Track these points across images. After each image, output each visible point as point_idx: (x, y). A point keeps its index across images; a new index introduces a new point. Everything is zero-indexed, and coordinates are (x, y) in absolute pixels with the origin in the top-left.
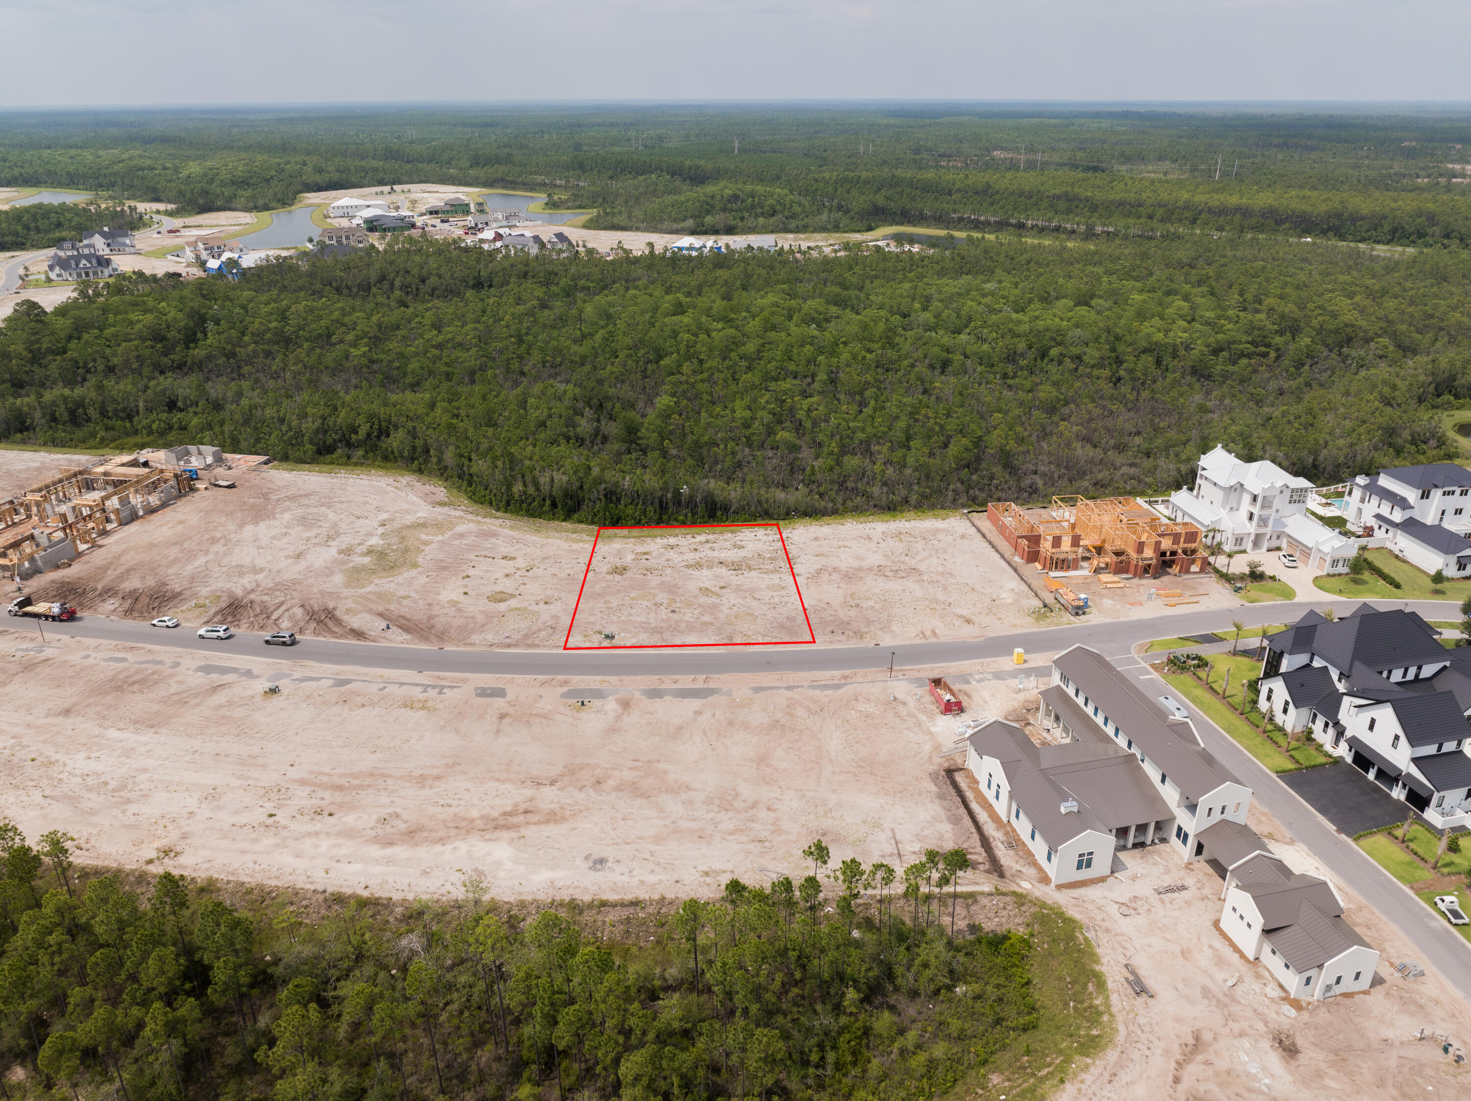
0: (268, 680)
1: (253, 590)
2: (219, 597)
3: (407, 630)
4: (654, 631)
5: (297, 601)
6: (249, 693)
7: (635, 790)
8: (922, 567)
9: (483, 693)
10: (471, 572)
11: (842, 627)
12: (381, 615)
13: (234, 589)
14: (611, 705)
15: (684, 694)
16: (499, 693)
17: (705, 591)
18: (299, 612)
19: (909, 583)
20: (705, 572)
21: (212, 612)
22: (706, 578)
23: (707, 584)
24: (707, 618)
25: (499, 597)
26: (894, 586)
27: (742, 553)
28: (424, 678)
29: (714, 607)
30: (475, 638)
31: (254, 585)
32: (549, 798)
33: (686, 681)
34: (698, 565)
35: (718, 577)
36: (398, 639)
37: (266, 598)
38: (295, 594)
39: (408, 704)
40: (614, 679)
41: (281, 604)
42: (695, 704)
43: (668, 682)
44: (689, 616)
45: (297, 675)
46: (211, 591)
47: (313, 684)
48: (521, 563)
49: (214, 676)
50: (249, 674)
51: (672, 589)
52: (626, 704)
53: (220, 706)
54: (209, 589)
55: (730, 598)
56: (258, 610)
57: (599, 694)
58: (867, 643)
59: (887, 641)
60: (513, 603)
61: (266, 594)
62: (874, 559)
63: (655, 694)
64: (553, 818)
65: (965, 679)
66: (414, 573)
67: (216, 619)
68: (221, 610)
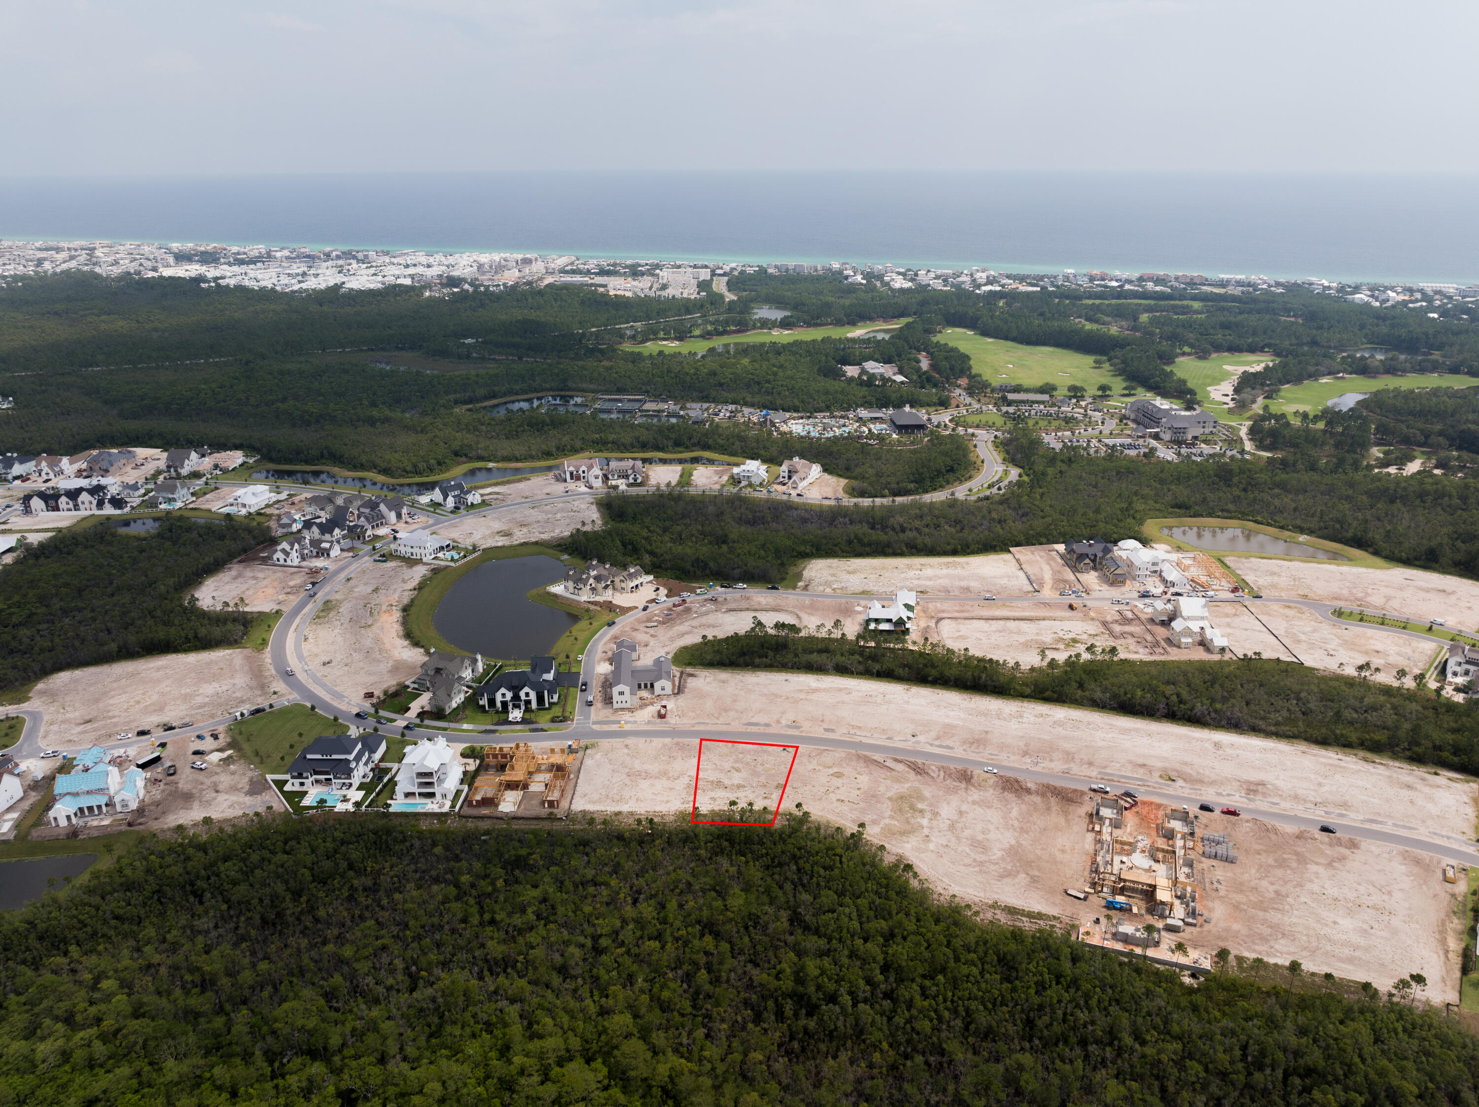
0: (919, 742)
1: (966, 790)
2: (979, 786)
3: (875, 761)
4: (765, 752)
5: (938, 781)
6: (923, 736)
7: (776, 696)
8: (624, 776)
9: (833, 731)
10: (858, 792)
11: (681, 747)
12: (891, 769)
13: (977, 791)
14: (784, 722)
15: (756, 724)
16: (826, 730)
17: (738, 770)
18: (932, 774)
19: (639, 767)
20: (736, 782)
21: (975, 778)
22: (737, 778)
23: (736, 774)
24: (741, 756)
25: (839, 775)
26: (646, 767)
27: (712, 794)
28: (858, 739)
29: (736, 761)
30: (843, 755)
31: (969, 793)
32: (802, 696)
33: (754, 729)
34: (739, 787)
35: (730, 779)
36: (878, 757)
37: (955, 784)
38: (941, 785)
39: (859, 728)
40: (783, 732)
41: (944, 780)
42: (754, 720)
43: (762, 729)
44: (748, 758)
45: (910, 744)
46: (987, 791)
47: (900, 739)
48: (833, 797)
49: (943, 744)
50: (930, 745)
51: (755, 774)
52: (778, 722)
53: (930, 730)
54: (991, 793)
55: (727, 766)
56: (952, 777)
57: (789, 726)
58: (676, 740)
59: (667, 740)
60: (831, 771)
61: (957, 786)
62: (645, 784)
63: (767, 725)
64: (801, 691)
65: (648, 723)
66: (889, 794)
67: (969, 773)
68: (971, 778)
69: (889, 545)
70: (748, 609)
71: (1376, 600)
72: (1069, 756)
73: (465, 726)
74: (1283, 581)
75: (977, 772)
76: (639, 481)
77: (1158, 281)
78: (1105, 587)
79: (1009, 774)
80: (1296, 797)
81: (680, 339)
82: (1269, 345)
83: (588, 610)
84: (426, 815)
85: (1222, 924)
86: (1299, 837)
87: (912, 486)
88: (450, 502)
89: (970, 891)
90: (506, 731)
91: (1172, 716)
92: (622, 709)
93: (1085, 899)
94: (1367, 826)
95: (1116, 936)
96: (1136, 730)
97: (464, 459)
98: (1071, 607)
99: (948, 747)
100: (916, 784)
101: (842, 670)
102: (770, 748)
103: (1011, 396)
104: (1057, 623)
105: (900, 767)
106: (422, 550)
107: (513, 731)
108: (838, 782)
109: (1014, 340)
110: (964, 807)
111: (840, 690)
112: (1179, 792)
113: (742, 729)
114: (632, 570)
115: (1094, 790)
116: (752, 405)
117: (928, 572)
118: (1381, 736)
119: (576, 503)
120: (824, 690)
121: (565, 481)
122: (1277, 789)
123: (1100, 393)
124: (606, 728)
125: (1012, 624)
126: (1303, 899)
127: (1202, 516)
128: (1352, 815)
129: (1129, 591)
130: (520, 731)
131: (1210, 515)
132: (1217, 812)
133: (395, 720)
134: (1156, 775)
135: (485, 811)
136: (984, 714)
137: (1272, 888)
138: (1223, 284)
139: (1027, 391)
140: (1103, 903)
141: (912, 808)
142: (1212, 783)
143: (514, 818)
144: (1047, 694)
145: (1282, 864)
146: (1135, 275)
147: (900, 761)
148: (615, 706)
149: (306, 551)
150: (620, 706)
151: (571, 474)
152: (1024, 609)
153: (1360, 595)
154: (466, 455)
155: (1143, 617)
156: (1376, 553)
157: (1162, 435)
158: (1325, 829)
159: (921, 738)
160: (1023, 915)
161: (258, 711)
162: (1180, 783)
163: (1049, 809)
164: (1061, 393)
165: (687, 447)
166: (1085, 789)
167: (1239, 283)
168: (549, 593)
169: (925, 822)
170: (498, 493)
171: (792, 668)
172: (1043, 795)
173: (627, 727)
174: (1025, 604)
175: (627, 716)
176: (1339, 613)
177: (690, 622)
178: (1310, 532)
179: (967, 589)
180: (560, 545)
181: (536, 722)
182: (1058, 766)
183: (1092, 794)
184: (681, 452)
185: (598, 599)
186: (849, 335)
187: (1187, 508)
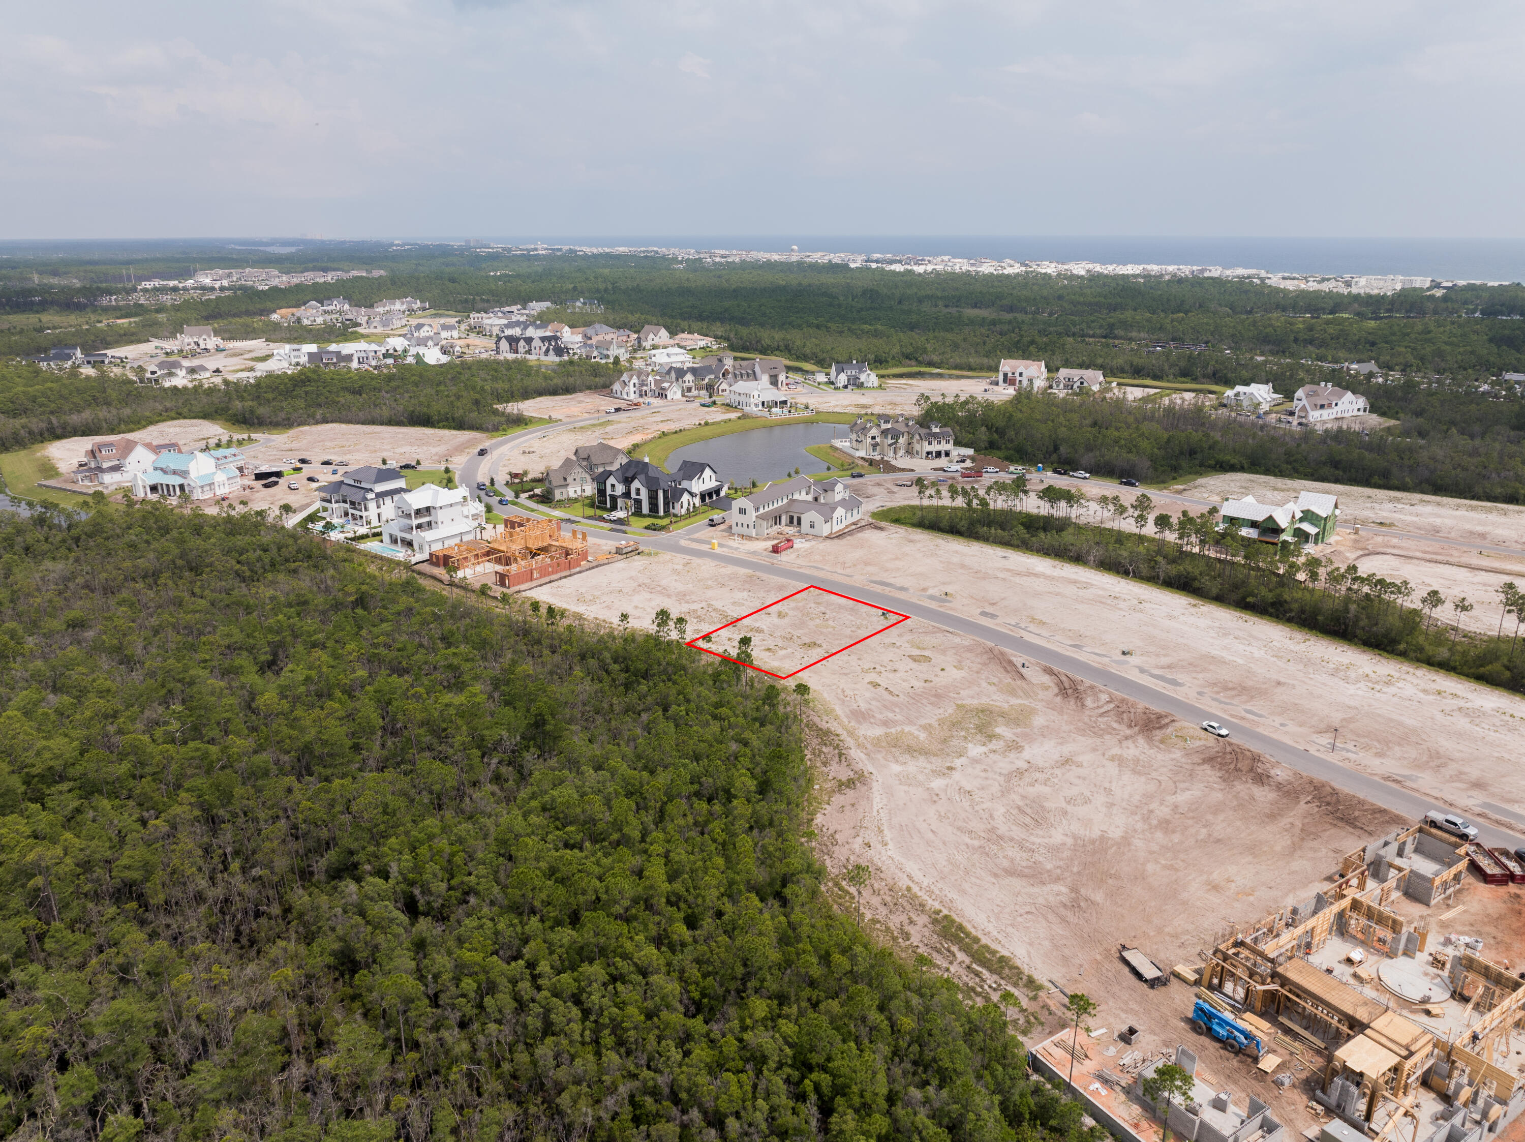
0: (1127, 662)
1: (1126, 738)
2: (1162, 741)
3: (1010, 662)
4: (853, 610)
5: (1087, 713)
6: (1144, 658)
7: (963, 567)
9: (993, 616)
12: (1022, 677)
13: (1146, 746)
15: (890, 585)
16: (984, 614)
18: (1089, 702)
21: (1170, 730)
28: (1020, 634)
30: (967, 643)
31: (1125, 744)
32: (1003, 575)
37: (1115, 725)
38: (1086, 719)
39: (1042, 623)
40: (914, 600)
41: (1102, 715)
42: (892, 581)
45: (1106, 660)
46: (1170, 752)
47: (1097, 651)
48: (871, 678)
49: (1169, 676)
50: (1142, 671)
53: (1165, 655)
54: (1173, 756)
56: (1125, 716)
60: (917, 653)
61: (1114, 729)
63: (904, 589)
64: (1009, 571)
67: (1167, 721)
68: (1160, 728)
72: (1435, 760)
75: (1186, 723)
79: (1251, 745)
88: (842, 379)
89: (912, 867)
90: (586, 525)
92: (741, 535)
93: (1156, 984)
99: (1173, 682)
100: (1039, 704)
102: (867, 609)
105: (1043, 679)
106: (747, 399)
107: (593, 526)
108: (907, 666)
110: (1086, 758)
113: (866, 586)
114: (936, 430)
115: (1433, 823)
121: (997, 384)
124: (694, 545)
130: (601, 527)
133: (503, 496)
136: (1310, 662)
140: (1197, 1011)
141: (984, 728)
143: (460, 585)
147: (1054, 674)
149: (645, 388)
150: (739, 529)
151: (1005, 375)
159: (1136, 659)
160: (966, 949)
163: (1274, 816)
166: (1412, 814)
168: (831, 447)
169: (977, 750)
172: (1291, 794)
173: (719, 550)
175: (735, 542)
179: (1481, 535)
181: (627, 525)
182: (1386, 765)
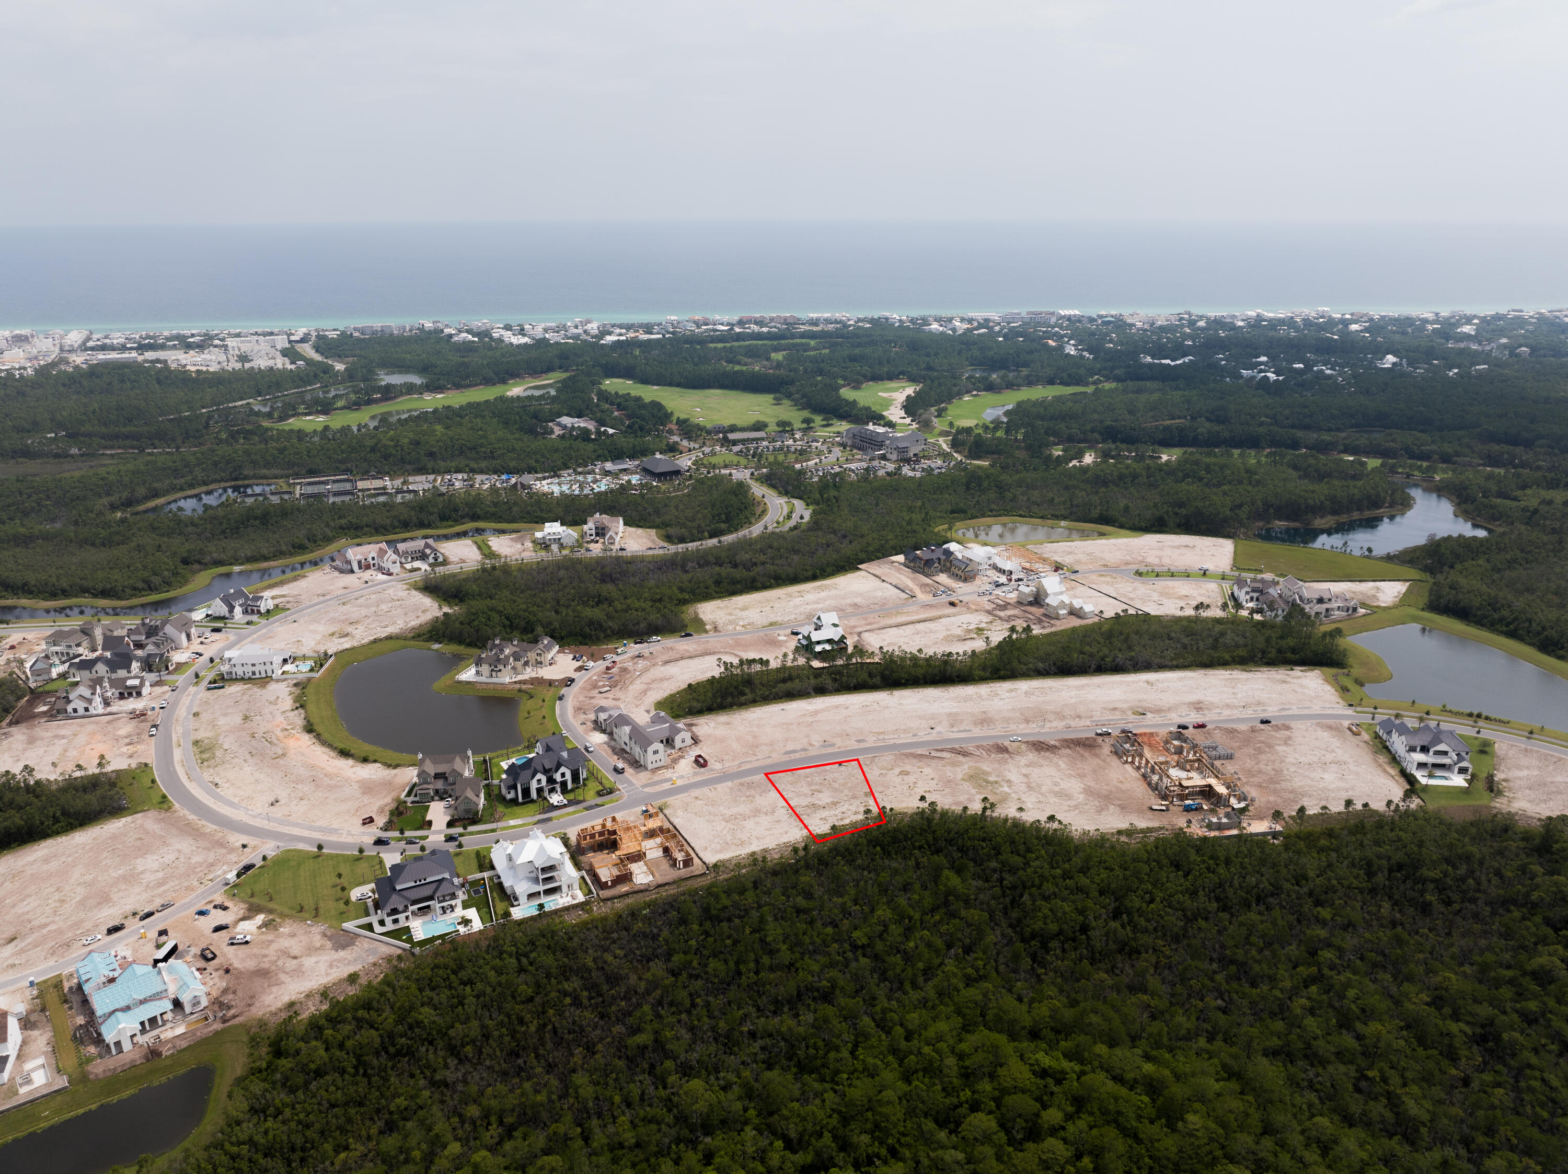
0: (941, 732)
4: (824, 771)
6: (940, 727)
8: (724, 823)
9: (863, 741)
10: (934, 782)
11: (750, 786)
12: (940, 757)
14: (816, 743)
15: (794, 751)
16: (859, 741)
17: (819, 791)
18: (975, 753)
19: (728, 812)
20: (827, 801)
21: (1009, 747)
22: (824, 797)
23: (821, 795)
24: (809, 779)
25: (906, 773)
26: (734, 810)
27: (818, 816)
28: (892, 742)
29: (809, 785)
30: (893, 757)
33: (796, 756)
34: (834, 804)
35: (819, 800)
36: (919, 751)
39: (882, 733)
40: (823, 752)
41: (989, 755)
42: (788, 749)
43: (803, 754)
44: (816, 780)
50: (951, 732)
51: (836, 790)
52: (811, 744)
55: (807, 790)
56: (993, 751)
57: (823, 746)
58: (736, 782)
59: (729, 784)
60: (896, 772)
62: (749, 824)
63: (804, 750)
64: (804, 715)
65: (695, 774)
66: (959, 777)
67: (1001, 745)
69: (754, 580)
70: (682, 658)
71: (1152, 559)
72: (1060, 716)
73: (512, 823)
74: (1081, 557)
75: (1007, 743)
76: (441, 559)
77: (760, 322)
78: (961, 584)
79: (1031, 739)
80: (1228, 706)
81: (325, 412)
82: (903, 373)
83: (520, 690)
84: (567, 909)
85: (1263, 800)
86: (1253, 730)
87: (723, 526)
90: (561, 816)
91: (1101, 669)
92: (658, 768)
93: (1168, 810)
94: (1283, 713)
95: (1210, 826)
96: (1087, 685)
97: (196, 566)
98: (952, 604)
99: (965, 731)
100: (971, 764)
101: (821, 691)
102: (828, 767)
103: (731, 436)
104: (952, 619)
105: (945, 754)
107: (568, 814)
108: (911, 779)
109: (678, 385)
110: (1024, 771)
111: (837, 707)
112: (1154, 722)
113: (786, 758)
114: (543, 643)
115: (1100, 735)
116: (482, 472)
117: (810, 597)
118: (1242, 652)
119: (391, 591)
120: (824, 710)
121: (352, 571)
122: (1212, 703)
123: (805, 425)
124: (658, 788)
125: (920, 626)
126: (1292, 770)
127: (977, 517)
128: (1270, 709)
129: (982, 583)
130: (575, 812)
131: (983, 516)
132: (1191, 728)
133: (427, 837)
134: (1130, 713)
135: (624, 888)
136: (967, 699)
137: (1269, 768)
138: (815, 322)
139: (743, 430)
140: (1181, 809)
141: (987, 782)
142: (1169, 710)
143: (659, 886)
144: (1002, 673)
145: (1260, 751)
146: (735, 318)
147: (942, 750)
148: (650, 767)
150: (655, 765)
151: (359, 562)
152: (917, 613)
153: (1140, 558)
154: (199, 562)
155: (1011, 602)
156: (1122, 526)
157: (889, 456)
158: (1263, 722)
159: (938, 729)
160: (1136, 833)
161: (248, 868)
162: (1149, 715)
163: (1082, 756)
164: (772, 428)
165: (455, 521)
166: (1093, 735)
167: (828, 321)
168: (460, 682)
169: (1006, 789)
170: (283, 596)
171: (775, 699)
172: (1069, 748)
173: (679, 783)
174: (911, 609)
175: (668, 774)
176: (1139, 574)
177: (638, 681)
178: (1065, 518)
179: (855, 605)
180: (419, 636)
181: (584, 801)
182: (1060, 725)
183: (1100, 738)
184: (451, 526)
185: (520, 678)
186: (509, 394)
187: (963, 511)
